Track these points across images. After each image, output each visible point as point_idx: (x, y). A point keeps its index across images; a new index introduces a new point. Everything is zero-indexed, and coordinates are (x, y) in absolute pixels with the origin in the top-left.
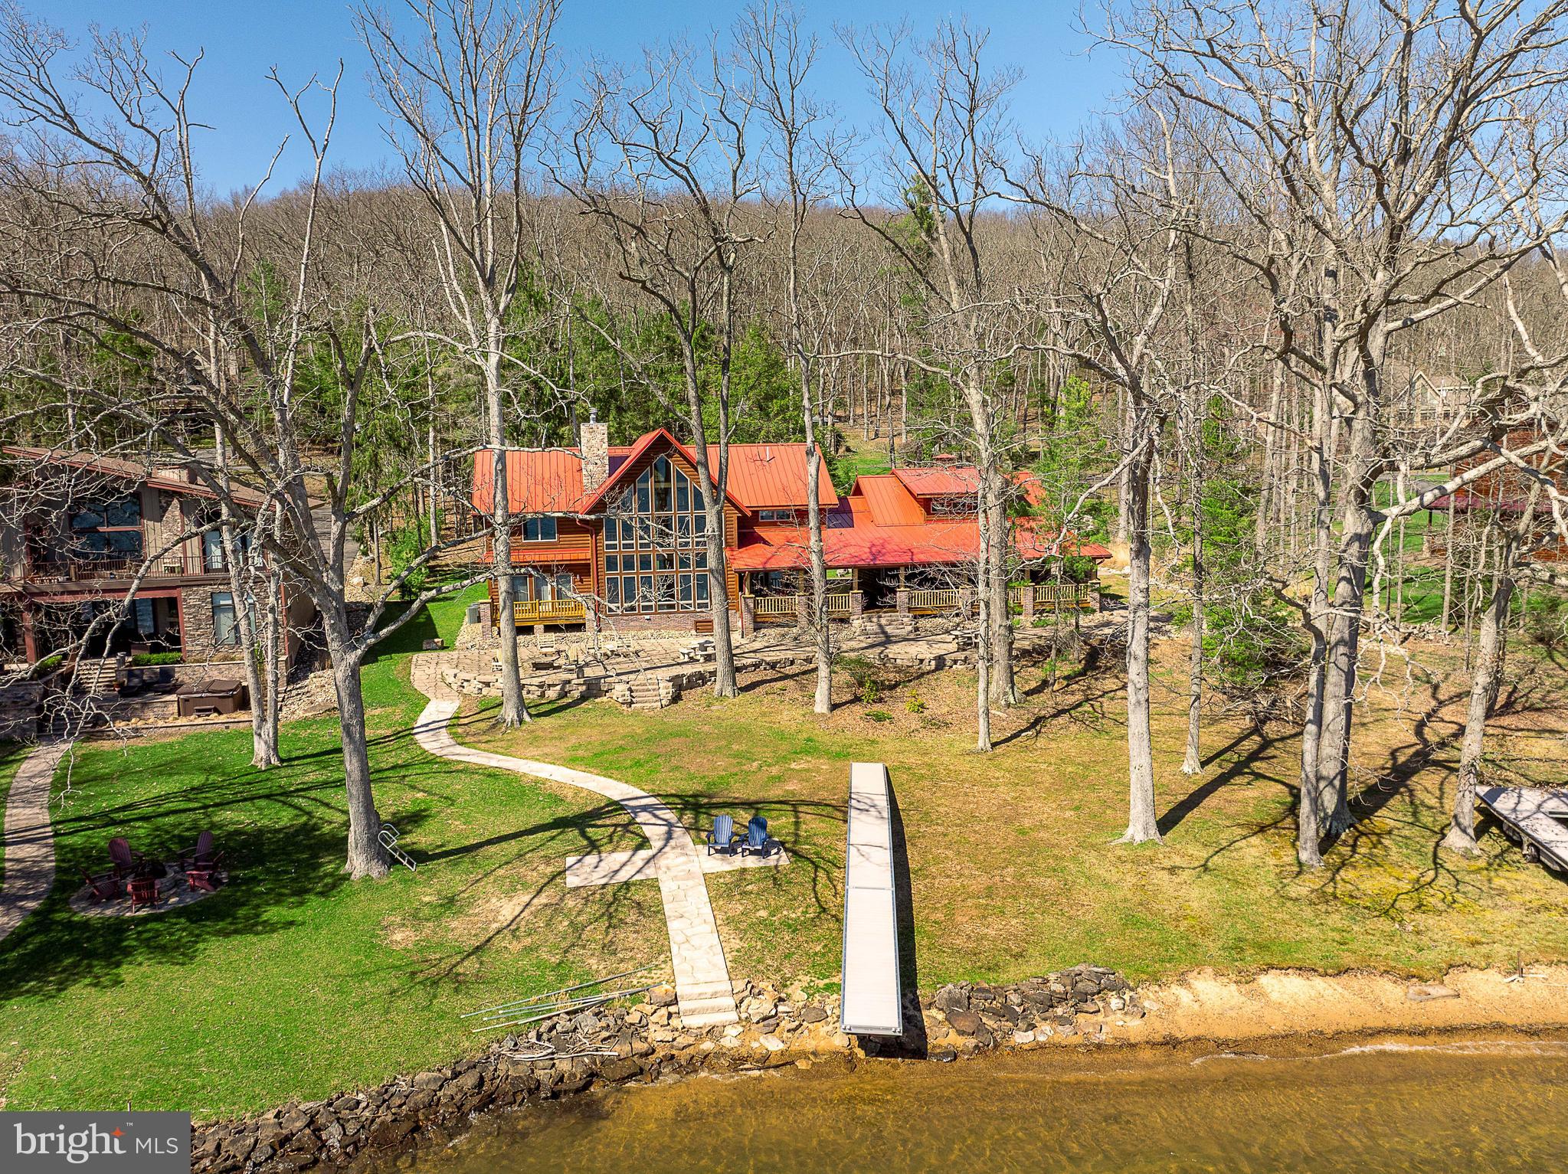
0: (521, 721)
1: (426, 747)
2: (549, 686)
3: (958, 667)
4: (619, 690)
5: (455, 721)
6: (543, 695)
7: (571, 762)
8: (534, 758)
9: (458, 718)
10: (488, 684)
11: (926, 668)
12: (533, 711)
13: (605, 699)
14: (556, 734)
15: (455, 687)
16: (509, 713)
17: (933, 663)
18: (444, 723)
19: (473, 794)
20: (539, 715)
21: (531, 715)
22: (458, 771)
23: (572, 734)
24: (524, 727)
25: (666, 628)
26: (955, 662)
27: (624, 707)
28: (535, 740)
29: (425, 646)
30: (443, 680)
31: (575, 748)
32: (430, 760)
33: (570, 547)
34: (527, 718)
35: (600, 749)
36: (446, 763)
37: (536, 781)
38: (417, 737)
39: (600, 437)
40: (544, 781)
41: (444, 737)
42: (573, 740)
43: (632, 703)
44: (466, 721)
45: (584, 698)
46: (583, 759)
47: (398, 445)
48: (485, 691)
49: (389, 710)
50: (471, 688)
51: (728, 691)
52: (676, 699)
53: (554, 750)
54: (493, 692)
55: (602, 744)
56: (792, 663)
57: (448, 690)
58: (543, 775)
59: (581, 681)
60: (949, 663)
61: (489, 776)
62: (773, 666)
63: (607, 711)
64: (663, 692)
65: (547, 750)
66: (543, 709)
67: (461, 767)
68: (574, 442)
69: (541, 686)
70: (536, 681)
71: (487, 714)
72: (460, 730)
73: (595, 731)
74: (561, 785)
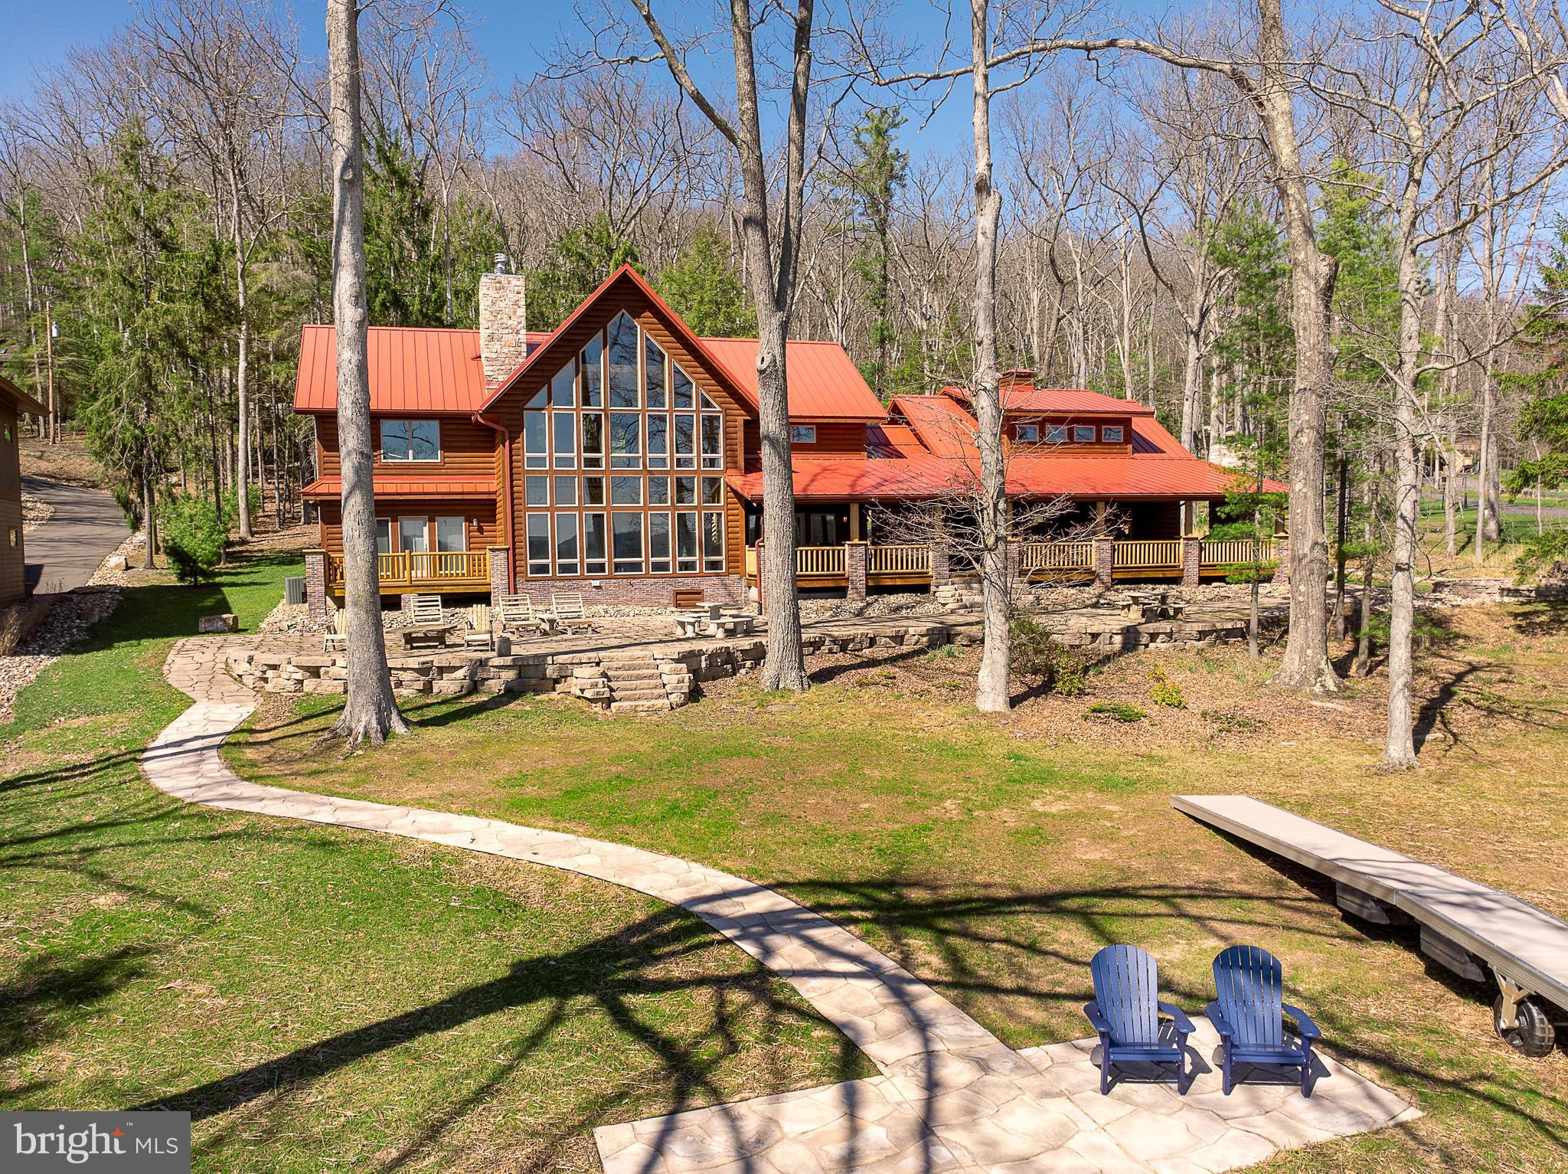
0: (386, 732)
1: (162, 784)
2: (442, 670)
3: (1160, 644)
4: (583, 678)
5: (242, 737)
6: (427, 689)
7: (515, 810)
8: (420, 803)
9: (252, 731)
10: (315, 672)
11: (1103, 647)
12: (413, 717)
13: (554, 695)
14: (465, 756)
15: (249, 681)
16: (361, 717)
17: (1118, 639)
18: (217, 740)
19: (261, 893)
20: (423, 723)
21: (407, 723)
22: (227, 836)
23: (501, 755)
24: (393, 745)
25: (626, 603)
26: (1153, 637)
27: (597, 708)
28: (418, 768)
29: (202, 627)
30: (228, 670)
31: (512, 782)
32: (167, 811)
33: (461, 472)
34: (398, 728)
35: (569, 783)
36: (201, 817)
37: (437, 854)
38: (147, 766)
39: (513, 297)
40: (459, 856)
41: (213, 765)
42: (505, 768)
43: (610, 701)
44: (265, 737)
45: (512, 693)
46: (540, 803)
47: (184, 354)
48: (309, 685)
49: (104, 719)
50: (282, 682)
51: (791, 680)
52: (695, 694)
53: (465, 787)
54: (327, 686)
55: (572, 772)
56: (872, 642)
57: (235, 687)
58: (455, 841)
59: (508, 660)
60: (1144, 640)
61: (313, 844)
62: (843, 645)
63: (561, 717)
64: (671, 680)
65: (451, 787)
66: (430, 713)
67: (238, 825)
68: (468, 321)
69: (424, 670)
70: (413, 663)
71: (314, 724)
72: (250, 754)
73: (548, 751)
74: (508, 866)
